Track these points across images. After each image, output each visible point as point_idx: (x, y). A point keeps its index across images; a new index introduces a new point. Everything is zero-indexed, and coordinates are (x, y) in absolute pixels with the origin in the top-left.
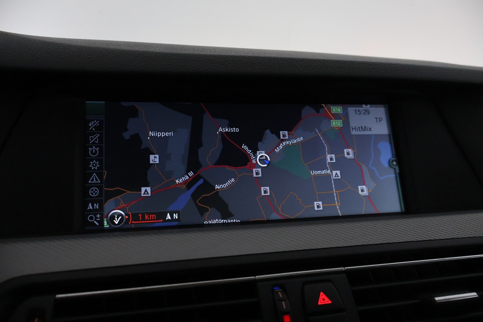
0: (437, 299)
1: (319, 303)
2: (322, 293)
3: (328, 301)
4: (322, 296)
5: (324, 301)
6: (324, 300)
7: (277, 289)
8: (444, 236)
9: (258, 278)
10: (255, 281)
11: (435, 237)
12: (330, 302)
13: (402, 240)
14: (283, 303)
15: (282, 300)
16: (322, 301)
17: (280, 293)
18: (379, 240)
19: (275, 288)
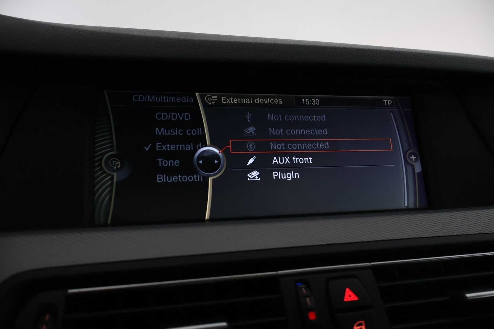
0: (468, 295)
1: (346, 300)
2: (347, 290)
3: (354, 298)
4: (348, 292)
5: (350, 298)
6: (350, 296)
7: (300, 285)
8: (473, 231)
9: (280, 273)
10: (277, 276)
11: (463, 232)
12: (356, 299)
13: (428, 234)
14: (308, 299)
15: (305, 296)
16: (348, 298)
17: (303, 289)
18: (405, 235)
19: (297, 284)
